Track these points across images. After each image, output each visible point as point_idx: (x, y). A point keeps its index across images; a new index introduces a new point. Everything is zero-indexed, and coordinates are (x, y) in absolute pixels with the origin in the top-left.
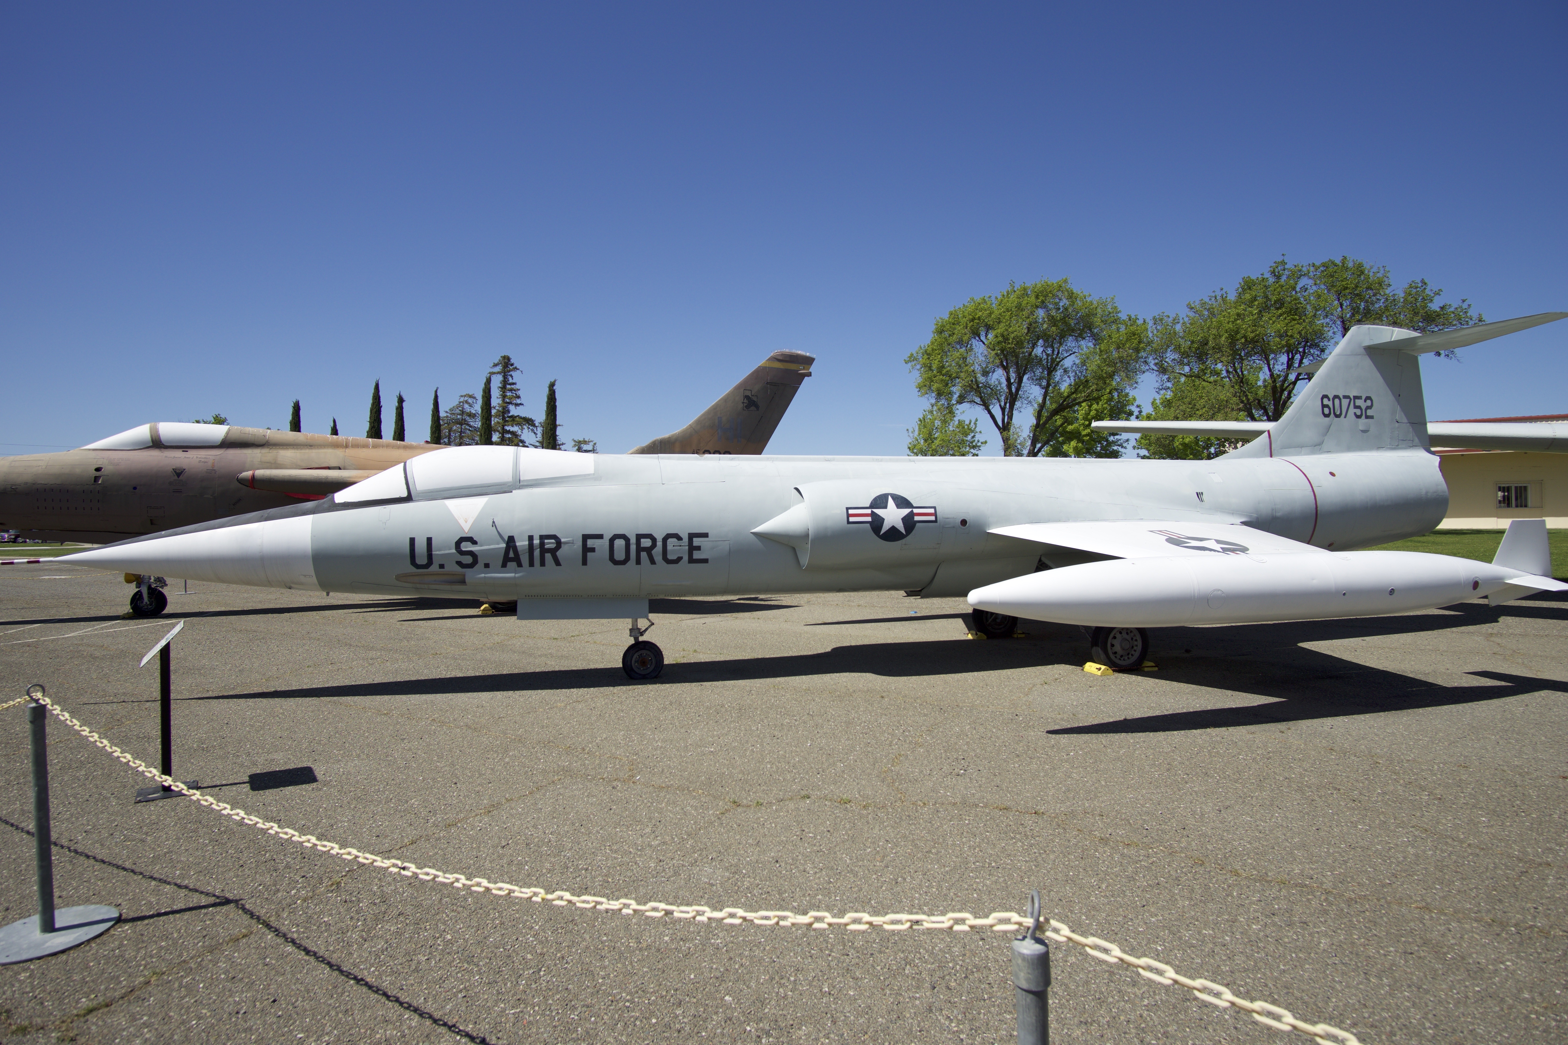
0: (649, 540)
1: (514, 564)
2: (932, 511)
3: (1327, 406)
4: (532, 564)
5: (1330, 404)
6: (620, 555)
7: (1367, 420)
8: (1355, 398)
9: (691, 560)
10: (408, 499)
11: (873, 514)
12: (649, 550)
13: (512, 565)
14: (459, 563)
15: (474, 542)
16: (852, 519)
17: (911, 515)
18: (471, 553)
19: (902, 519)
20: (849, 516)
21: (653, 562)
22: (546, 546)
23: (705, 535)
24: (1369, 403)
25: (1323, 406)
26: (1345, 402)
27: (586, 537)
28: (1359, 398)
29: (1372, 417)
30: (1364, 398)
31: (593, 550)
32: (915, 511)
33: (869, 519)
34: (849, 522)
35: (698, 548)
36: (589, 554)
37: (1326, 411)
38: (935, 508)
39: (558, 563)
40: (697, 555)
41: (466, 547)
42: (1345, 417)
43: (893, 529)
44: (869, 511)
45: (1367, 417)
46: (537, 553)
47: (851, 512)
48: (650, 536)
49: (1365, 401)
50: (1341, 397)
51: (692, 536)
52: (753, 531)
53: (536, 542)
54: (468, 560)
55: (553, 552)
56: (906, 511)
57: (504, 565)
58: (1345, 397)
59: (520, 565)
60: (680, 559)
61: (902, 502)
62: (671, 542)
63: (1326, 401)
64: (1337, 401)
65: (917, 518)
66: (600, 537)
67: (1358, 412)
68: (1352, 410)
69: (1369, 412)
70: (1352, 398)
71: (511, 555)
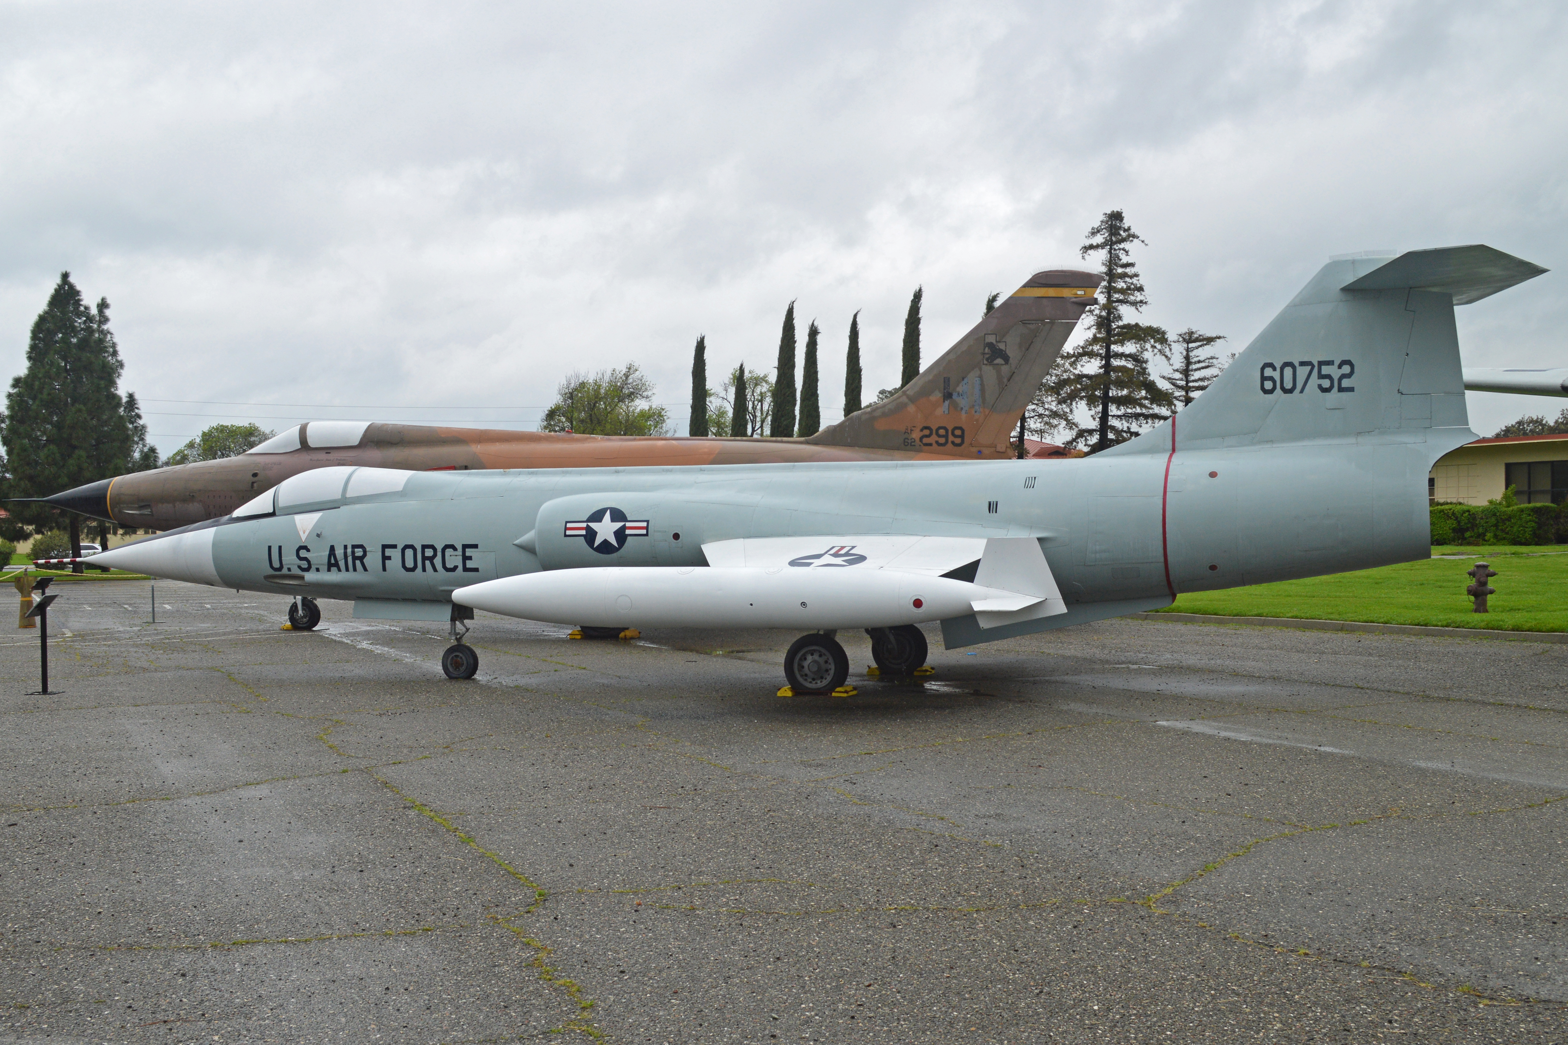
0: (431, 550)
1: (335, 568)
2: (645, 524)
3: (1271, 379)
4: (347, 570)
5: (1276, 375)
6: (410, 564)
7: (1344, 395)
8: (1321, 363)
9: (465, 569)
10: (273, 514)
11: (588, 529)
12: (431, 559)
13: (334, 569)
14: (299, 567)
15: (308, 550)
16: (568, 532)
17: (624, 528)
18: (305, 559)
19: (614, 533)
20: (566, 529)
21: (435, 570)
22: (356, 555)
23: (475, 546)
24: (1346, 369)
25: (1264, 379)
26: (1302, 372)
27: (384, 547)
28: (1330, 363)
29: (1351, 389)
30: (1337, 363)
31: (389, 558)
32: (628, 524)
33: (583, 532)
34: (566, 536)
35: (470, 558)
36: (387, 562)
37: (1268, 385)
38: (648, 521)
39: (365, 569)
40: (469, 564)
41: (303, 553)
42: (1302, 392)
43: (605, 542)
44: (584, 525)
45: (1341, 390)
46: (350, 559)
47: (569, 525)
48: (432, 547)
49: (1340, 367)
50: (1297, 364)
51: (465, 547)
52: (517, 542)
53: (349, 550)
54: (304, 564)
55: (361, 559)
56: (618, 525)
57: (329, 570)
58: (1302, 364)
59: (339, 570)
60: (456, 567)
61: (618, 515)
62: (449, 552)
63: (1268, 372)
64: (1288, 371)
65: (628, 532)
66: (394, 546)
67: (1326, 383)
68: (1314, 380)
69: (1345, 383)
70: (1316, 364)
71: (333, 561)
